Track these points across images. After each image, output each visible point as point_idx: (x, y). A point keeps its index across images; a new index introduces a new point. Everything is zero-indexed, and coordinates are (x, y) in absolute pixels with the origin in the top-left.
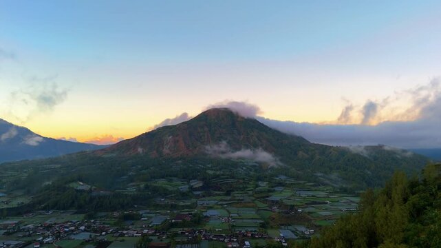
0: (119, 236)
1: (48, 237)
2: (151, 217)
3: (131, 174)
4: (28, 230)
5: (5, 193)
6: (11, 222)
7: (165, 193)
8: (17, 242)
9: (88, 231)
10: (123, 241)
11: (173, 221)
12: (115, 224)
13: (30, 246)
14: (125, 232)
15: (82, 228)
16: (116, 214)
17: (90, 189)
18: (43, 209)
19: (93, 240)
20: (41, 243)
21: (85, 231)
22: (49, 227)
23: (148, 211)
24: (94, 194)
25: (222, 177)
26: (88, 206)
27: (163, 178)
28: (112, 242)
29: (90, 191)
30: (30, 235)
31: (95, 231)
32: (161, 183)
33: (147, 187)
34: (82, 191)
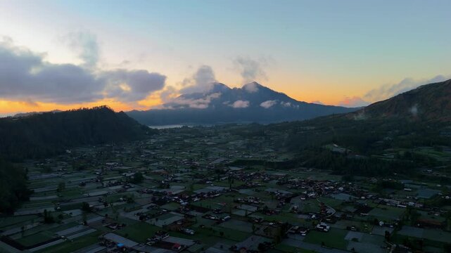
0: (380, 203)
1: (311, 192)
2: (416, 189)
3: (387, 138)
4: (294, 183)
5: (272, 149)
6: (281, 174)
7: (432, 164)
8: (288, 193)
9: (346, 193)
10: (385, 209)
11: (447, 197)
12: (373, 190)
13: (297, 197)
14: (387, 200)
15: (341, 189)
16: (374, 180)
17: (346, 151)
18: (304, 166)
19: (353, 202)
20: (306, 196)
21: (343, 192)
22: (311, 183)
23: (411, 181)
24: (349, 157)
26: (344, 168)
27: (429, 145)
28: (373, 208)
29: (346, 154)
30: (296, 188)
31: (354, 194)
32: (425, 151)
33: (408, 155)
34: (337, 153)
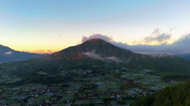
0: (65, 94)
2: (74, 86)
3: (60, 67)
7: (77, 75)
8: (24, 97)
9: (51, 92)
10: (67, 96)
11: (85, 87)
12: (61, 89)
14: (67, 92)
15: (48, 91)
16: (60, 85)
17: (47, 74)
19: (55, 96)
21: (50, 92)
23: (72, 83)
24: (49, 76)
25: (99, 68)
26: (48, 81)
27: (74, 69)
28: (63, 96)
29: (47, 75)
31: (54, 92)
32: (74, 71)
33: (69, 73)
